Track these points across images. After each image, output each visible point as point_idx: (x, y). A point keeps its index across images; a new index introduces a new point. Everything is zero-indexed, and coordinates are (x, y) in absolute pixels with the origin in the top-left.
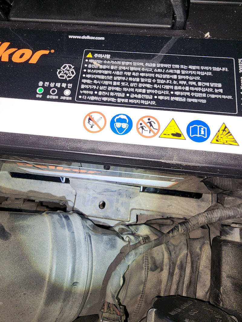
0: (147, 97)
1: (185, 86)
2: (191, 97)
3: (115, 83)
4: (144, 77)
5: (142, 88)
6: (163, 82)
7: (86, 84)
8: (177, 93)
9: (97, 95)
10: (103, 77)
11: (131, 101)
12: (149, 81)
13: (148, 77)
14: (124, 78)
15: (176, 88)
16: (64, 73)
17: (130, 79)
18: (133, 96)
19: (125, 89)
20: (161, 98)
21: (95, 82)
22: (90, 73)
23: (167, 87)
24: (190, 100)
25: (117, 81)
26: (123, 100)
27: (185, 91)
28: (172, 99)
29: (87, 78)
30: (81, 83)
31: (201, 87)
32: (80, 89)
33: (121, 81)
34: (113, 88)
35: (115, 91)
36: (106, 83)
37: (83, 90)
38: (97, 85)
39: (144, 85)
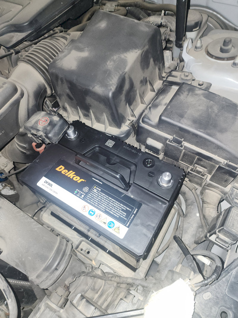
0: (103, 208)
1: (116, 209)
2: (115, 214)
5: (104, 204)
6: (110, 205)
9: (90, 201)
10: (95, 196)
11: (98, 207)
12: (107, 203)
16: (85, 190)
17: (102, 200)
19: (99, 203)
20: (107, 210)
22: (92, 193)
25: (98, 199)
28: (110, 212)
30: (88, 195)
31: (120, 212)
34: (96, 201)
38: (92, 197)
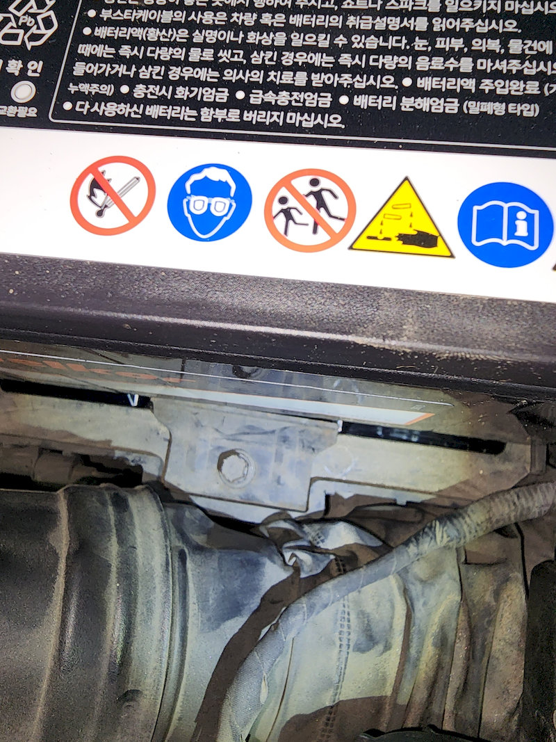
0: (311, 100)
1: (458, 55)
2: (480, 96)
3: (195, 55)
4: (305, 29)
5: (295, 68)
6: (372, 43)
7: (93, 59)
8: (425, 83)
9: (129, 99)
10: (153, 34)
11: (248, 116)
12: (323, 40)
13: (318, 30)
14: (229, 36)
15: (423, 64)
16: (20, 24)
17: (253, 37)
18: (257, 98)
19: (231, 75)
20: (362, 101)
21: (125, 51)
22: (109, 23)
23: (390, 62)
24: (474, 108)
25: (203, 46)
26: (220, 114)
27: (457, 74)
28: (407, 103)
29: (94, 40)
30: (75, 57)
31: (522, 57)
32: (70, 78)
33: (218, 46)
34: (188, 73)
35: (194, 82)
36: (165, 54)
37: (78, 80)
38: (128, 61)
39: (301, 58)
